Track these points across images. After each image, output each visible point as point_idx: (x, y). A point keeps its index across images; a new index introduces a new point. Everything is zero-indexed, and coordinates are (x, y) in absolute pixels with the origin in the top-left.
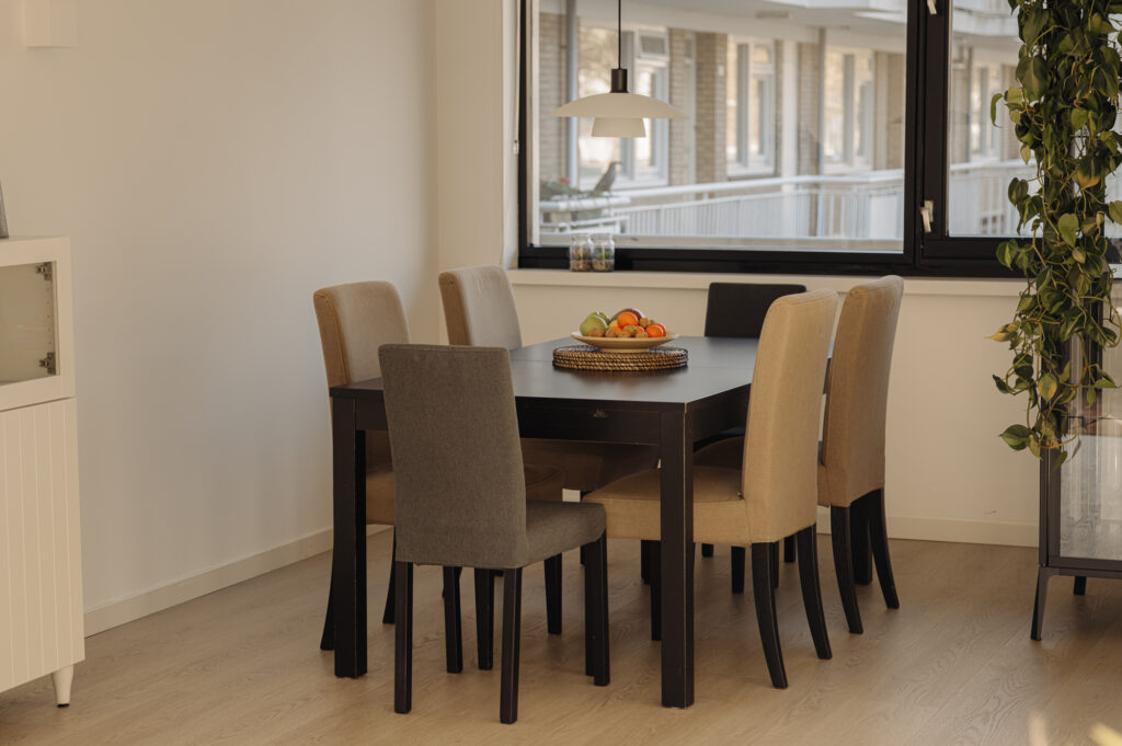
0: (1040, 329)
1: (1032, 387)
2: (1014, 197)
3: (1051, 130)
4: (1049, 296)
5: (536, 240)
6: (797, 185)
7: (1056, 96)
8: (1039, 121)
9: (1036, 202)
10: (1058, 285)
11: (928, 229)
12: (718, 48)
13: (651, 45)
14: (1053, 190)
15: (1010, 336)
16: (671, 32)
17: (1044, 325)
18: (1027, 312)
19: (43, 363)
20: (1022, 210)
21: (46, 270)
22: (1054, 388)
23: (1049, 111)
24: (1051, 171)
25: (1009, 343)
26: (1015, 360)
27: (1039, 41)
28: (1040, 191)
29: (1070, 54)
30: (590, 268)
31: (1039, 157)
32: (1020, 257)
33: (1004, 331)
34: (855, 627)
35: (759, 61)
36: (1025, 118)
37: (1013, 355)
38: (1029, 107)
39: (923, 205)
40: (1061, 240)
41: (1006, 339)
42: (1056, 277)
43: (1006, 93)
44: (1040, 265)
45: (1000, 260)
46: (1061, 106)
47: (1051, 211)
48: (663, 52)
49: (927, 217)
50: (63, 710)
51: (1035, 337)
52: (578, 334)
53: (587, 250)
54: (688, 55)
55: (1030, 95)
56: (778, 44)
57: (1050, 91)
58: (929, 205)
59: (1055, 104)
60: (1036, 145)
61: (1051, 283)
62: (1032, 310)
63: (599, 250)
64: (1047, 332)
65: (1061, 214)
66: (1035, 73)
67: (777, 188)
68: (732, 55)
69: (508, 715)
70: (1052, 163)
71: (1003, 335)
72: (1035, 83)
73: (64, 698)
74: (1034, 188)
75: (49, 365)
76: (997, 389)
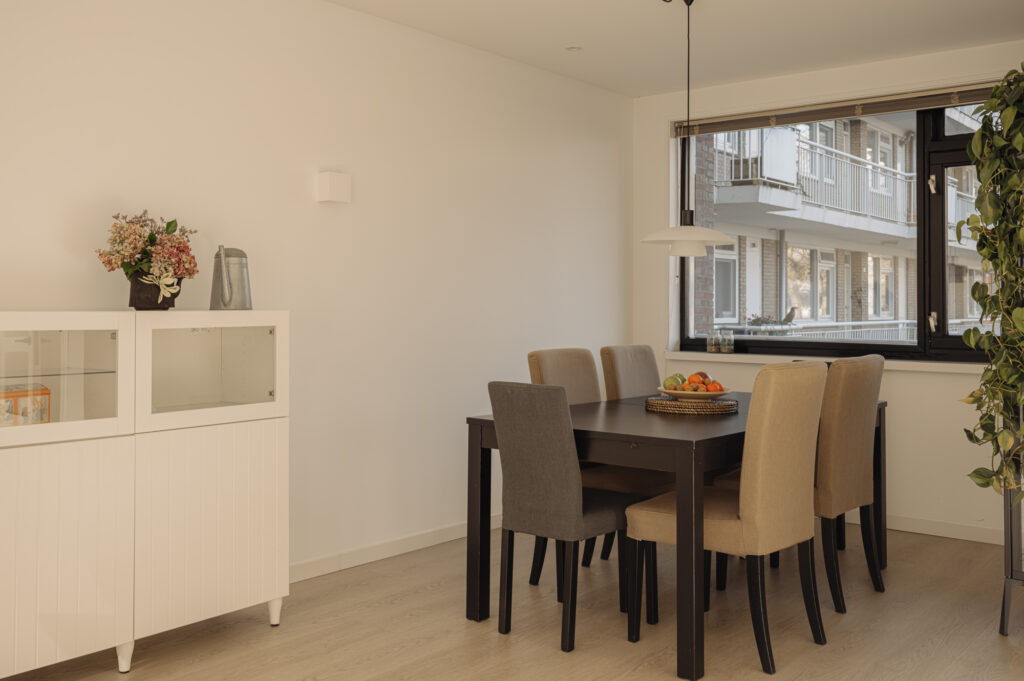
0: (1000, 395)
1: (995, 441)
2: (977, 296)
3: (1004, 245)
4: (1006, 371)
5: (692, 334)
6: (908, 325)
7: (1007, 221)
8: (993, 238)
9: (995, 299)
10: (1014, 363)
11: (933, 329)
12: (863, 259)
13: (826, 256)
14: (1008, 290)
15: (978, 401)
16: (837, 251)
17: (1004, 393)
18: (989, 382)
19: (271, 394)
20: (984, 306)
22: (1011, 442)
23: (1002, 232)
24: (1005, 277)
25: (976, 405)
26: (981, 418)
27: (993, 180)
28: (997, 292)
29: (1018, 189)
30: (719, 351)
31: (996, 266)
32: (982, 340)
33: (971, 396)
34: (840, 608)
35: (885, 266)
36: (983, 237)
37: (979, 414)
38: (986, 230)
39: (930, 315)
40: (1015, 328)
41: (973, 402)
42: (1012, 357)
43: (968, 220)
44: (999, 347)
45: (966, 343)
46: (1011, 226)
47: (1006, 307)
48: (833, 260)
49: (933, 323)
50: (272, 628)
51: (996, 402)
53: (717, 339)
54: (846, 262)
55: (986, 220)
56: (895, 259)
57: (1003, 217)
58: (934, 314)
59: (1007, 226)
60: (993, 257)
61: (1006, 361)
62: (993, 381)
63: (724, 340)
64: (1006, 399)
65: (1013, 309)
66: (990, 203)
67: (896, 325)
68: (871, 263)
70: (1007, 269)
71: (972, 399)
72: (990, 210)
73: (275, 620)
74: (993, 290)
76: (967, 439)
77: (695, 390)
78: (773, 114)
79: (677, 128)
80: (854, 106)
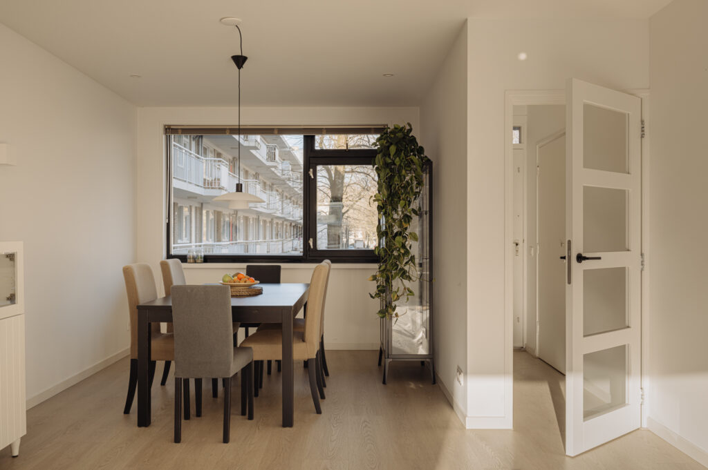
4: (392, 265)
8: (386, 205)
10: (395, 261)
11: (312, 247)
14: (391, 228)
15: (375, 279)
19: (8, 299)
21: (11, 257)
23: (390, 201)
24: (390, 222)
27: (387, 178)
29: (396, 183)
30: (195, 262)
32: (381, 251)
33: (373, 277)
35: (186, 211)
36: (382, 204)
38: (384, 200)
39: (309, 240)
40: (396, 245)
41: (373, 280)
42: (394, 258)
44: (387, 254)
49: (310, 243)
50: (16, 459)
51: (384, 279)
52: (221, 282)
53: (193, 255)
55: (384, 196)
56: (191, 207)
58: (311, 239)
59: (392, 199)
60: (385, 213)
61: (393, 260)
63: (198, 255)
67: (191, 246)
69: (226, 439)
70: (391, 219)
73: (16, 453)
75: (12, 299)
77: (245, 282)
78: (228, 127)
79: (166, 129)
80: (273, 129)
